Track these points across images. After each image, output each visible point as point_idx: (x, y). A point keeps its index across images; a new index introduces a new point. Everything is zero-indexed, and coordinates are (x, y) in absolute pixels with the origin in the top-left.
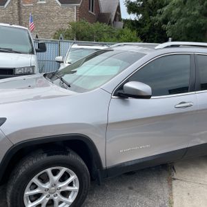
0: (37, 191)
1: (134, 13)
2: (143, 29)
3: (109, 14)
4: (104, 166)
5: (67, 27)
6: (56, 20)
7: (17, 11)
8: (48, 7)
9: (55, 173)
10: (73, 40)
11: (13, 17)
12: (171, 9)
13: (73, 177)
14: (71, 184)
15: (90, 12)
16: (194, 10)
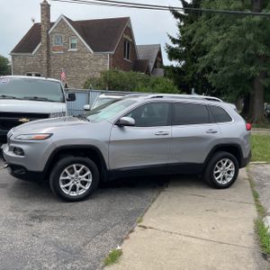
0: (67, 178)
1: (176, 59)
2: (185, 77)
3: (146, 62)
4: (108, 168)
5: (98, 75)
6: (87, 68)
7: (45, 59)
8: (79, 55)
9: (78, 168)
10: (105, 89)
11: (41, 65)
12: (213, 57)
13: (89, 172)
14: (87, 177)
15: (126, 59)
16: (236, 58)
